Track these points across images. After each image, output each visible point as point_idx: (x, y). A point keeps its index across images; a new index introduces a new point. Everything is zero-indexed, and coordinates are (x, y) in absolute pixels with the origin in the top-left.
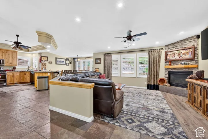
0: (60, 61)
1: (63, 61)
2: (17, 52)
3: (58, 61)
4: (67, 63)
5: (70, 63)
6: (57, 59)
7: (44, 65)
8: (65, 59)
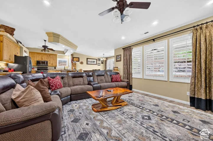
0: (91, 62)
1: (95, 62)
2: (56, 55)
3: (89, 61)
4: (98, 63)
5: (102, 63)
6: (88, 60)
7: (74, 65)
8: (97, 59)
